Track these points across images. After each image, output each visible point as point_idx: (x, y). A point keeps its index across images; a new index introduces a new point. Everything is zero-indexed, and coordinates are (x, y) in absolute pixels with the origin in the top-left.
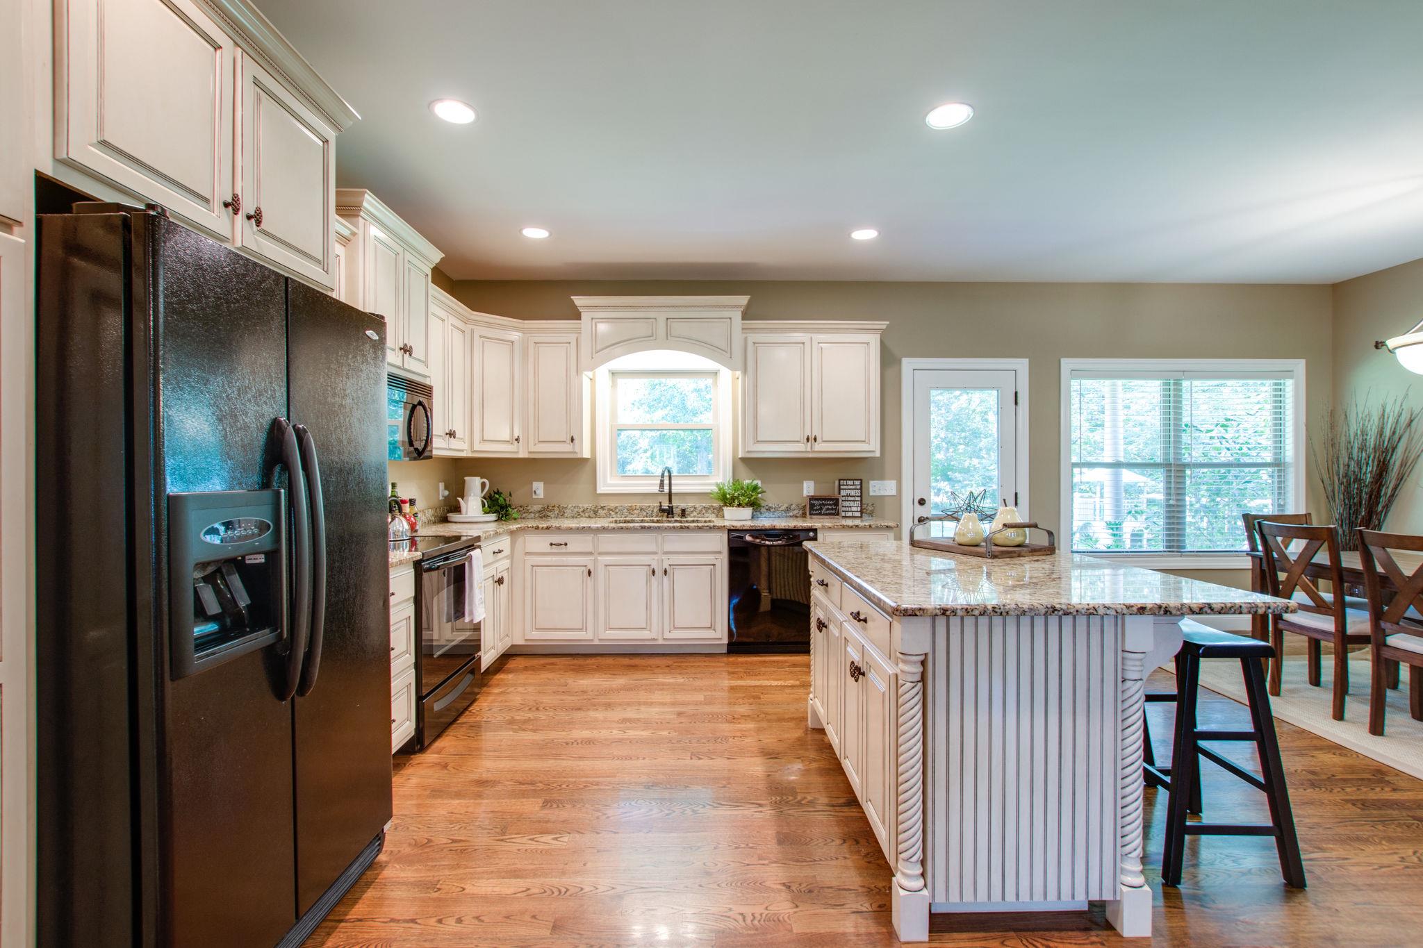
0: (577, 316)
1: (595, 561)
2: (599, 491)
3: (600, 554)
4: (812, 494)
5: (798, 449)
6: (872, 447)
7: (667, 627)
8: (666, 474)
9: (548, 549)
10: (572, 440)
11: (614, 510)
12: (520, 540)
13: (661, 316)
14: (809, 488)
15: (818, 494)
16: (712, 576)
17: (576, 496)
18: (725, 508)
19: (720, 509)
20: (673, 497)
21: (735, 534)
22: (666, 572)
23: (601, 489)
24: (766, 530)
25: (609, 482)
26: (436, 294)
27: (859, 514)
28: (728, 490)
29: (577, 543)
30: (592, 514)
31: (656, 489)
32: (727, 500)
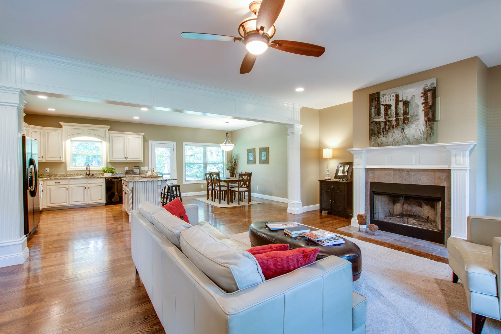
0: (61, 127)
1: (69, 186)
2: (67, 170)
3: (70, 184)
4: (127, 170)
5: (124, 160)
6: (141, 159)
7: (89, 200)
8: (88, 166)
9: (55, 184)
10: (60, 157)
11: (73, 175)
12: (45, 182)
13: (87, 129)
14: (127, 168)
15: (129, 170)
16: (101, 188)
17: (60, 171)
18: (104, 173)
19: (103, 174)
20: (90, 171)
21: (107, 179)
22: (89, 188)
23: (68, 169)
24: (115, 177)
25: (70, 167)
26: (25, 125)
27: (139, 174)
28: (105, 169)
29: (62, 182)
30: (65, 176)
31: (85, 169)
32: (105, 171)
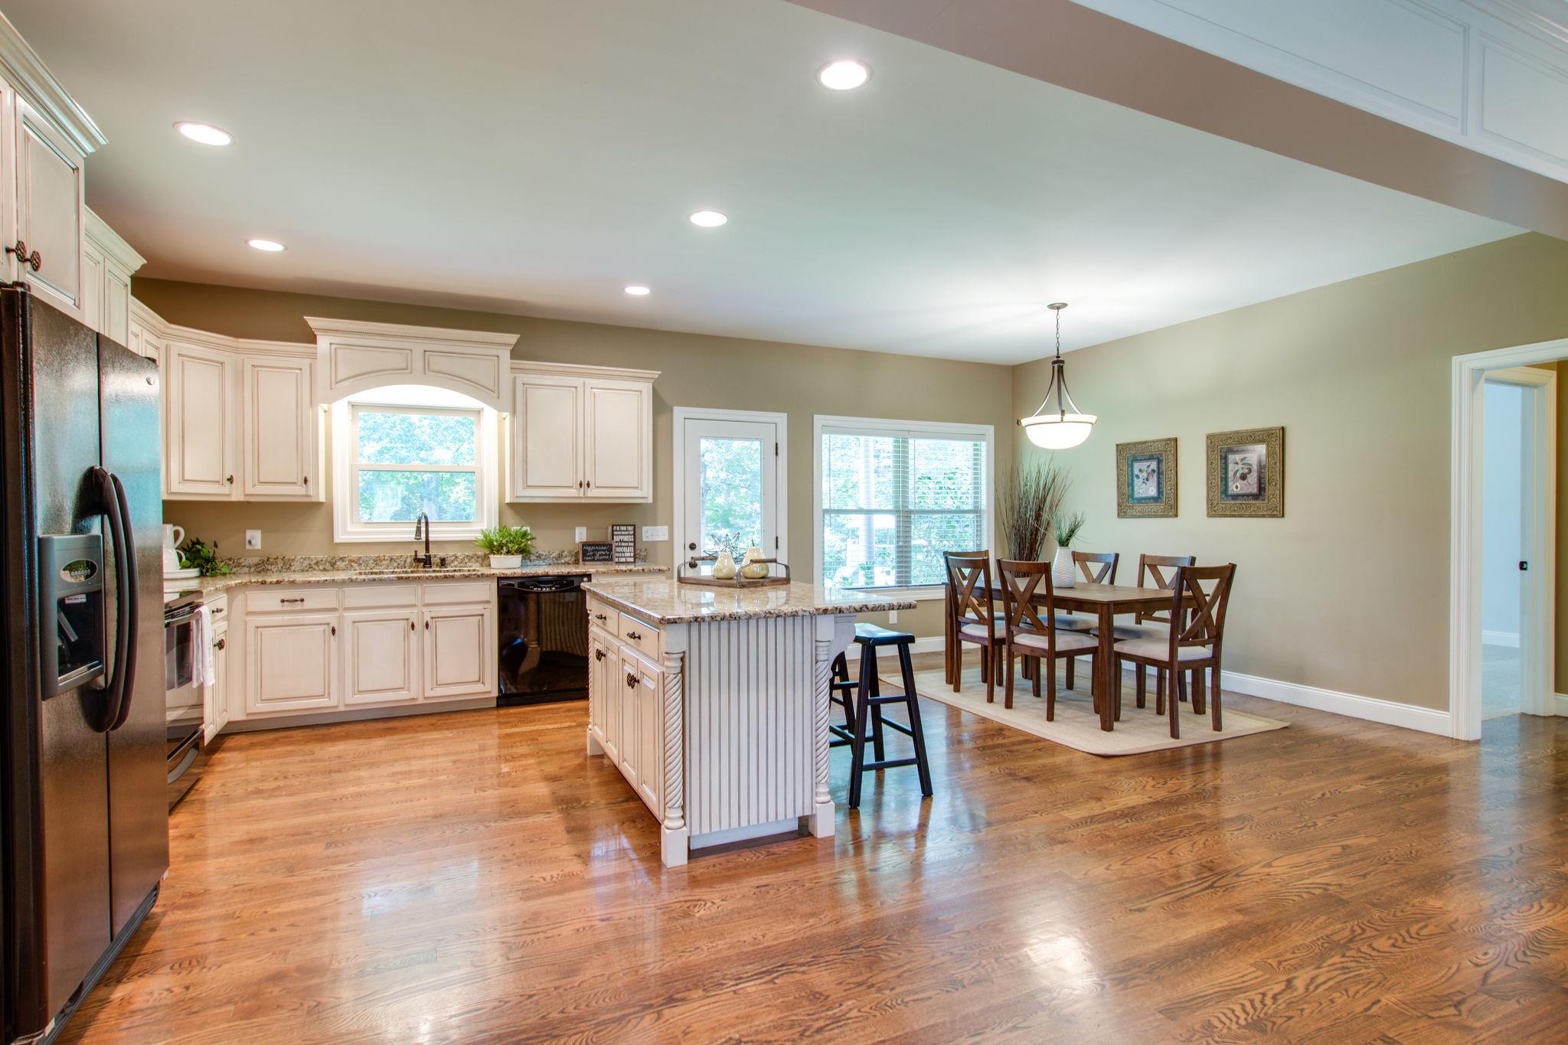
0: (311, 338)
1: (340, 619)
2: (337, 540)
3: (346, 609)
4: (584, 539)
5: (571, 494)
6: (644, 493)
7: (428, 684)
8: (423, 521)
9: (279, 607)
10: (306, 481)
11: (358, 561)
12: (239, 598)
13: (419, 348)
14: (581, 535)
15: (591, 540)
16: (481, 628)
17: (306, 545)
18: (491, 556)
19: (486, 557)
20: (430, 546)
21: (505, 582)
22: (427, 625)
23: (340, 537)
24: (539, 576)
25: (348, 529)
26: (138, 311)
27: (632, 560)
28: (495, 537)
29: (314, 599)
30: (328, 566)
31: (412, 537)
32: (495, 547)
